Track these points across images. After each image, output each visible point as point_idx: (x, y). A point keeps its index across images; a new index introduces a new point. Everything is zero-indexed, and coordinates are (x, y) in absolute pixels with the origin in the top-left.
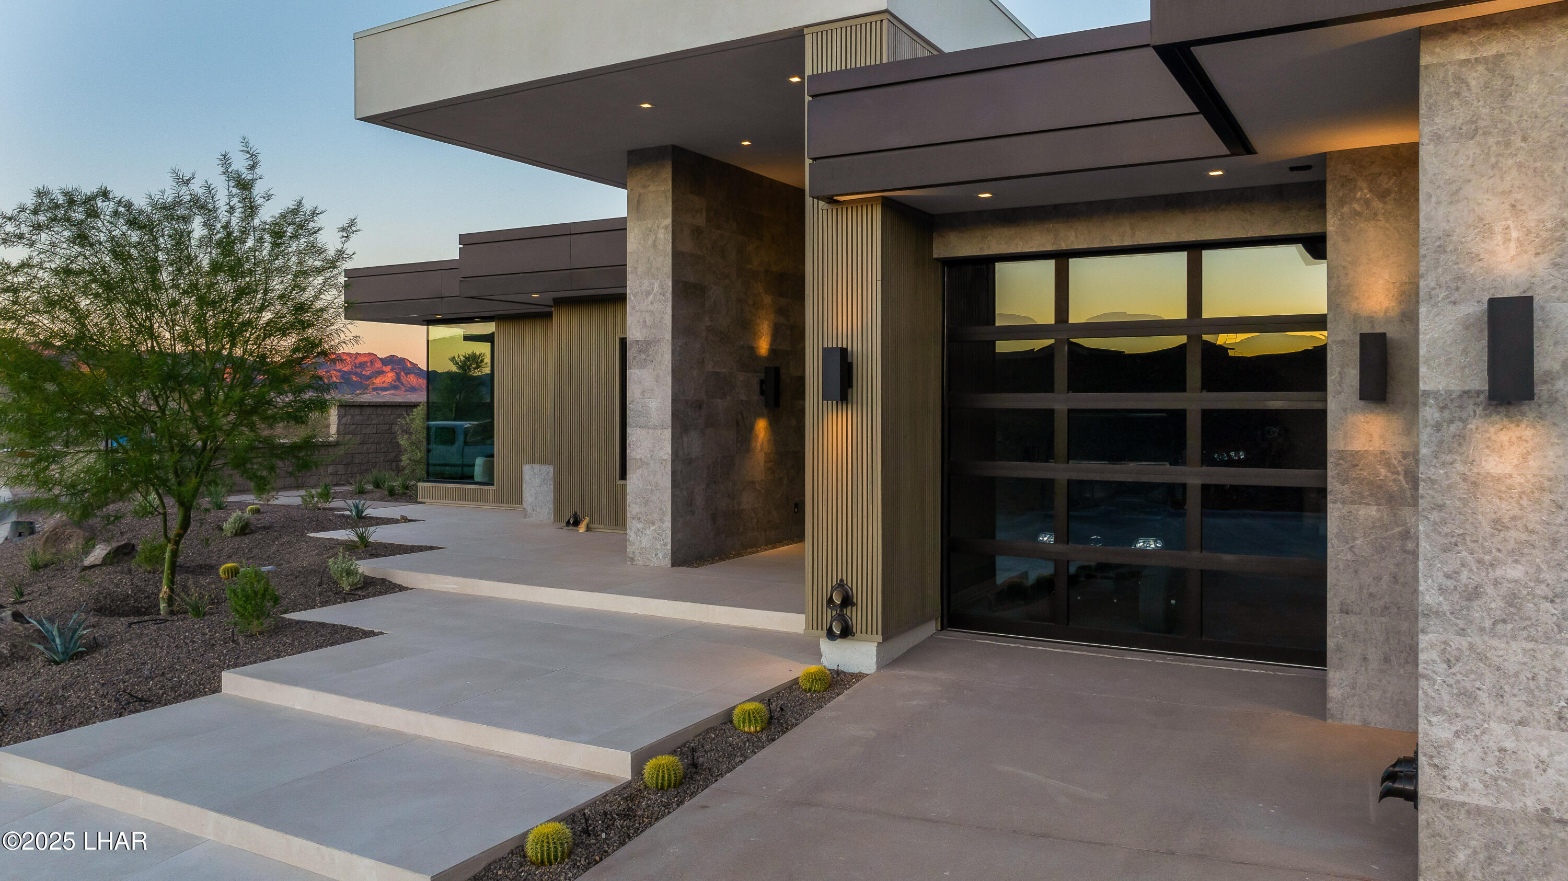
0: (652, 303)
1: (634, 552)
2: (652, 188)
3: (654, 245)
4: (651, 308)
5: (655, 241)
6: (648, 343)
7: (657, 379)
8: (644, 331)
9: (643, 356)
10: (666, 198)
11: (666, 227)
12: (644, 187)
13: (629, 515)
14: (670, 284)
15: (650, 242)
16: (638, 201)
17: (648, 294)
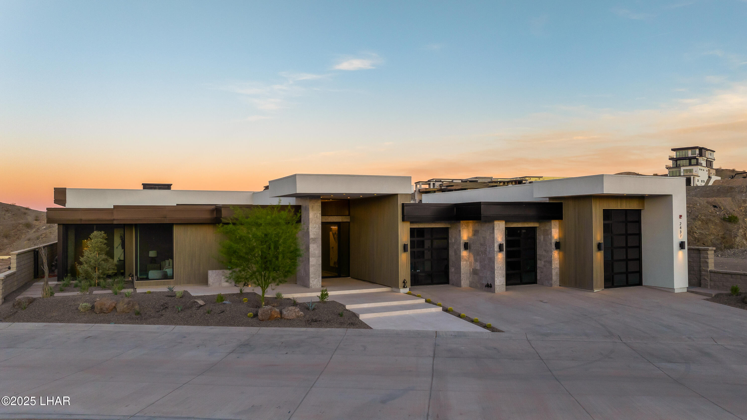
0: (316, 230)
1: (312, 286)
2: (316, 204)
3: (317, 217)
4: (316, 231)
5: (317, 216)
6: (315, 239)
7: (318, 246)
8: (314, 236)
9: (314, 241)
10: (320, 207)
11: (320, 213)
12: (314, 204)
13: (310, 277)
14: (321, 226)
15: (315, 216)
16: (312, 207)
17: (315, 228)
